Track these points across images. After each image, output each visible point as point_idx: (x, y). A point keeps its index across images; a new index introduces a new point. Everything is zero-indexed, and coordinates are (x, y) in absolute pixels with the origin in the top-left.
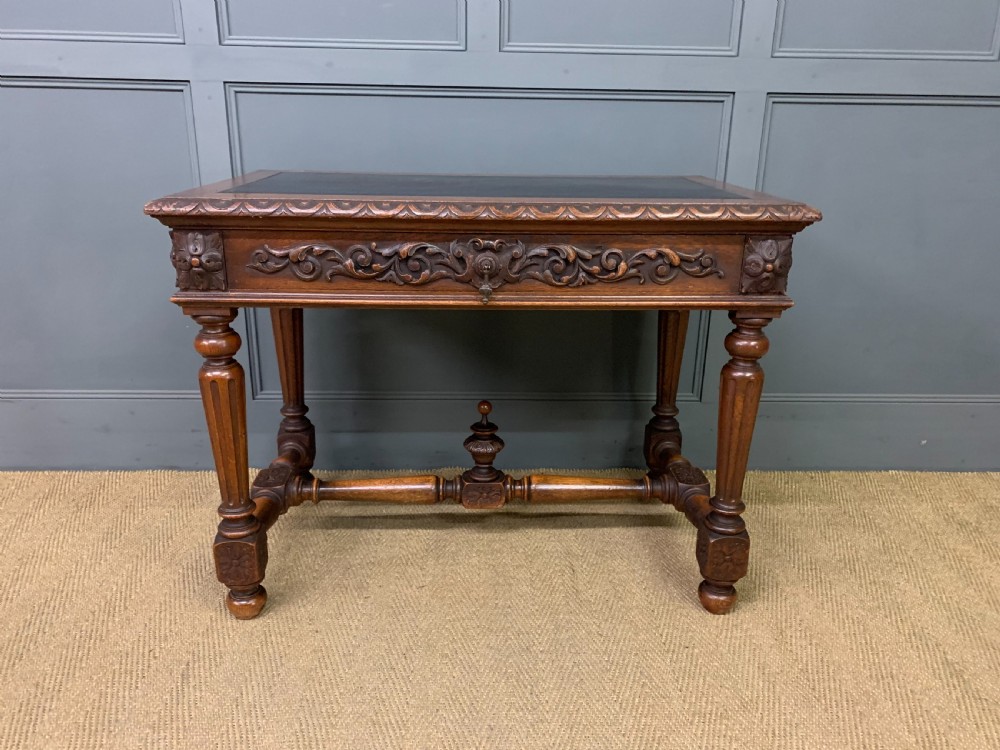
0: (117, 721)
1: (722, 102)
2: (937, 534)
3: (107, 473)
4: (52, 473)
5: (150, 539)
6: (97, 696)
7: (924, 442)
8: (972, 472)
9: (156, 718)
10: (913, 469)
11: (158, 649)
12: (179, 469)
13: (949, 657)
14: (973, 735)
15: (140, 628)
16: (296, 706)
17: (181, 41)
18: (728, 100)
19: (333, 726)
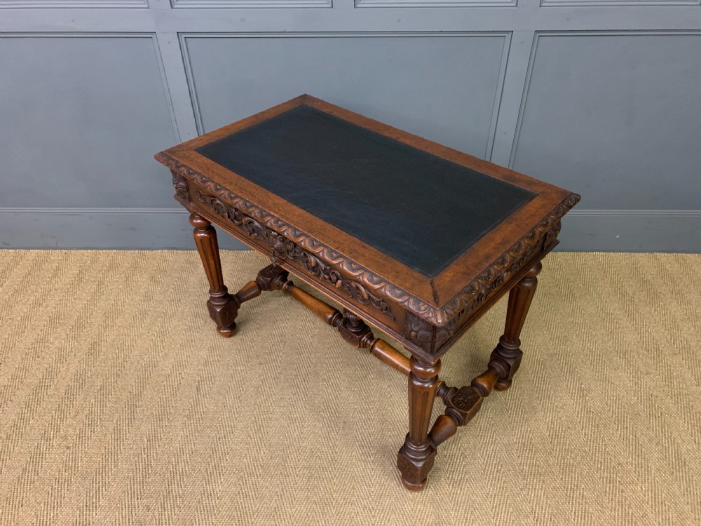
0: (170, 413)
1: (505, 36)
2: (606, 302)
3: (137, 251)
4: (108, 251)
5: (168, 300)
6: (159, 400)
7: (618, 237)
8: (645, 253)
9: (188, 412)
10: (609, 251)
11: (183, 373)
12: (177, 249)
13: (583, 386)
14: (579, 432)
15: (172, 360)
16: (252, 408)
17: (146, 6)
18: (508, 36)
19: (270, 419)
